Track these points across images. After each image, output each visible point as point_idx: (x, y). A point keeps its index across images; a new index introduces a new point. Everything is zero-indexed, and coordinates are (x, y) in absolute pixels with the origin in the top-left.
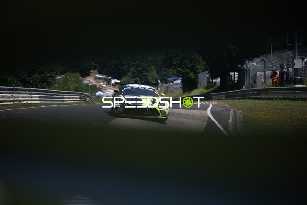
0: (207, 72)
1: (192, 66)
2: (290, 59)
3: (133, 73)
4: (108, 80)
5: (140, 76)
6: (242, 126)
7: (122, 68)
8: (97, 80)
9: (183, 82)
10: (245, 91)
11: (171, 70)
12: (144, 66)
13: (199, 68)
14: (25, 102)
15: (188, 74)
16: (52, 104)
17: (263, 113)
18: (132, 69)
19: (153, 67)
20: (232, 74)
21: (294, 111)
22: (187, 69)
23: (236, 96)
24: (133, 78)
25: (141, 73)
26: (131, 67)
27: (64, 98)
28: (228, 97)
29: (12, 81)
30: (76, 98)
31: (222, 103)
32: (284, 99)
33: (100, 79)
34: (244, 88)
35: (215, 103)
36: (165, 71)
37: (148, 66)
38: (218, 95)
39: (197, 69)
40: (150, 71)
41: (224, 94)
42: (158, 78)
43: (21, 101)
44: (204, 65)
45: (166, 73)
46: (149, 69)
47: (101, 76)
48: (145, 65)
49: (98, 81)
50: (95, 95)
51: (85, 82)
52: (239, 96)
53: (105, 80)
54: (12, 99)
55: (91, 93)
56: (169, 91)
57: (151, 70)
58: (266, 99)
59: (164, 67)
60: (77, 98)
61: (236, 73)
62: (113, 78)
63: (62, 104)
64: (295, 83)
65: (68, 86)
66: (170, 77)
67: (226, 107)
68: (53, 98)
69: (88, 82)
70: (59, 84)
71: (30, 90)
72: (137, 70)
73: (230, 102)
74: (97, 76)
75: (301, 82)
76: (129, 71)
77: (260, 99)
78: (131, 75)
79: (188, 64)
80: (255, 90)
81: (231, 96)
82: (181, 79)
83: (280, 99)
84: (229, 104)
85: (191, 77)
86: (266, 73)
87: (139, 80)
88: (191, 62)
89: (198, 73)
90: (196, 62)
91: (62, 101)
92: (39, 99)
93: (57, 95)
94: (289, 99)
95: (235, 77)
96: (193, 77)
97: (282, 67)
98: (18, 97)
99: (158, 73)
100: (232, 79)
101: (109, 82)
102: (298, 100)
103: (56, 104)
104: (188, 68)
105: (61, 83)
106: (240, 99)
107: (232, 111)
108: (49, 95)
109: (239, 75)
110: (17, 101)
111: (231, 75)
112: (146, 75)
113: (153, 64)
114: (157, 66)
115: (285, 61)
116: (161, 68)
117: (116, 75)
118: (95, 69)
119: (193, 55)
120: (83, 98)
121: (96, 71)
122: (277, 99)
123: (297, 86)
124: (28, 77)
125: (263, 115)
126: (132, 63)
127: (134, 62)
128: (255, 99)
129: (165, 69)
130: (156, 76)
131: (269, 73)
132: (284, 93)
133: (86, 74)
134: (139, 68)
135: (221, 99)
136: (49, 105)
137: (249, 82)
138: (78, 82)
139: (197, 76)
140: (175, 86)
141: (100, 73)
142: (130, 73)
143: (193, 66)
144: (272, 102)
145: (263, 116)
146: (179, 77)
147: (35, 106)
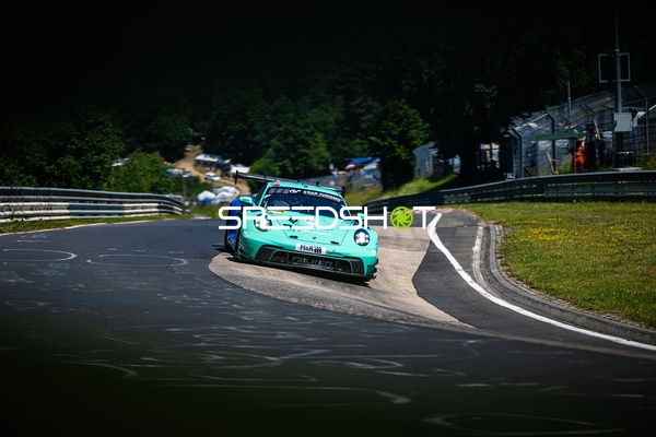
0: (432, 144)
1: (401, 132)
2: (607, 114)
3: (277, 150)
4: (224, 165)
5: (292, 156)
6: (501, 258)
7: (254, 139)
8: (199, 167)
9: (381, 166)
10: (512, 183)
11: (358, 140)
12: (300, 135)
13: (415, 135)
14: (37, 219)
15: (392, 149)
16: (97, 221)
17: (547, 230)
18: (273, 141)
19: (320, 136)
20: (487, 147)
21: (613, 225)
22: (389, 140)
23: (493, 195)
24: (276, 161)
25: (294, 150)
26: (271, 137)
27: (122, 208)
28: (476, 198)
29: (15, 174)
30: (150, 207)
31: (462, 210)
32: (594, 199)
33: (206, 164)
34: (510, 177)
35: (448, 210)
36: (345, 145)
37: (308, 135)
38: (456, 193)
39: (413, 139)
40: (313, 144)
41: (468, 191)
42: (330, 160)
43: (27, 216)
44: (426, 130)
45: (347, 149)
46: (310, 140)
47: (209, 159)
48: (301, 131)
49: (203, 169)
50: (197, 200)
51: (176, 171)
52: (499, 194)
53: (218, 166)
54: (8, 213)
55: (189, 195)
56: (354, 188)
57: (316, 142)
58: (557, 200)
59: (342, 137)
60: (153, 207)
61: (495, 146)
62: (235, 163)
63: (119, 220)
64: (619, 165)
65: (136, 181)
66: (355, 157)
67: (469, 219)
68: (98, 208)
69: (181, 171)
70: (117, 178)
71: (48, 193)
72: (284, 144)
73: (480, 207)
74: (201, 157)
75: (630, 162)
76: (269, 146)
77: (543, 200)
78: (274, 154)
79: (393, 128)
80: (532, 181)
81: (483, 196)
82: (378, 160)
83: (587, 199)
84: (477, 213)
85: (400, 155)
86: (558, 144)
87: (289, 164)
88: (398, 123)
89: (415, 147)
90: (410, 123)
91: (119, 214)
92: (68, 211)
93: (108, 202)
94: (604, 199)
95: (491, 153)
96: (404, 156)
97: (591, 129)
98: (21, 208)
99: (329, 148)
100: (485, 158)
101: (225, 171)
102: (624, 199)
103: (104, 220)
104: (394, 137)
105: (122, 175)
106: (501, 201)
107: (481, 228)
108: (90, 201)
109: (500, 148)
110: (19, 216)
111: (485, 150)
112: (305, 154)
113: (320, 131)
114: (327, 134)
115: (597, 117)
116: (335, 137)
117: (241, 154)
118: (195, 144)
119: (401, 109)
120: (166, 208)
121: (198, 147)
122: (579, 199)
123: (622, 170)
124: (49, 164)
125: (546, 233)
126: (275, 128)
127: (280, 125)
128: (532, 200)
129: (344, 140)
130: (327, 155)
131: (562, 143)
132: (593, 187)
133: (176, 155)
134: (290, 139)
135: (463, 202)
136: (90, 222)
137: (521, 163)
138: (158, 171)
139: (413, 154)
140: (367, 177)
141: (206, 151)
142: (270, 150)
143: (403, 133)
144: (568, 205)
145: (545, 236)
146: (375, 157)
147: (58, 226)
